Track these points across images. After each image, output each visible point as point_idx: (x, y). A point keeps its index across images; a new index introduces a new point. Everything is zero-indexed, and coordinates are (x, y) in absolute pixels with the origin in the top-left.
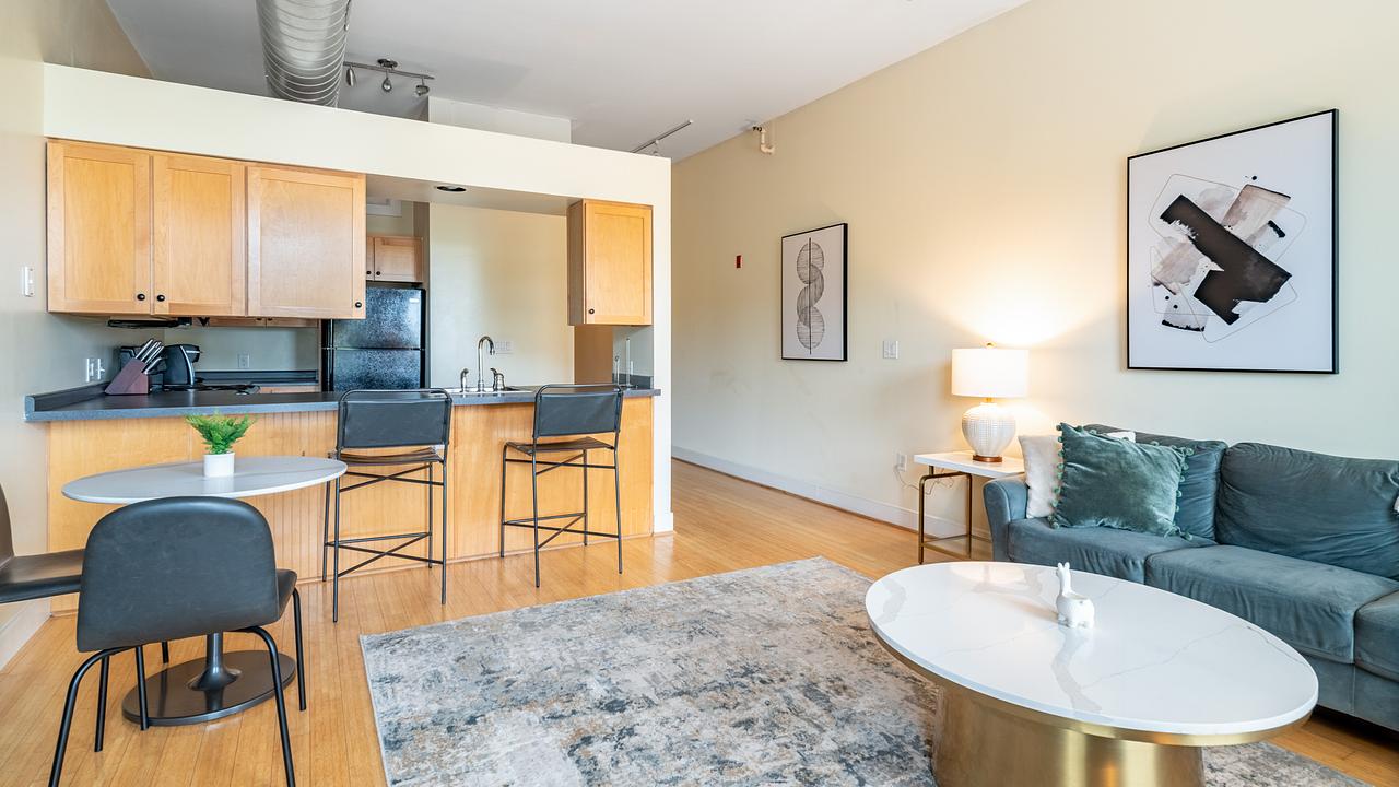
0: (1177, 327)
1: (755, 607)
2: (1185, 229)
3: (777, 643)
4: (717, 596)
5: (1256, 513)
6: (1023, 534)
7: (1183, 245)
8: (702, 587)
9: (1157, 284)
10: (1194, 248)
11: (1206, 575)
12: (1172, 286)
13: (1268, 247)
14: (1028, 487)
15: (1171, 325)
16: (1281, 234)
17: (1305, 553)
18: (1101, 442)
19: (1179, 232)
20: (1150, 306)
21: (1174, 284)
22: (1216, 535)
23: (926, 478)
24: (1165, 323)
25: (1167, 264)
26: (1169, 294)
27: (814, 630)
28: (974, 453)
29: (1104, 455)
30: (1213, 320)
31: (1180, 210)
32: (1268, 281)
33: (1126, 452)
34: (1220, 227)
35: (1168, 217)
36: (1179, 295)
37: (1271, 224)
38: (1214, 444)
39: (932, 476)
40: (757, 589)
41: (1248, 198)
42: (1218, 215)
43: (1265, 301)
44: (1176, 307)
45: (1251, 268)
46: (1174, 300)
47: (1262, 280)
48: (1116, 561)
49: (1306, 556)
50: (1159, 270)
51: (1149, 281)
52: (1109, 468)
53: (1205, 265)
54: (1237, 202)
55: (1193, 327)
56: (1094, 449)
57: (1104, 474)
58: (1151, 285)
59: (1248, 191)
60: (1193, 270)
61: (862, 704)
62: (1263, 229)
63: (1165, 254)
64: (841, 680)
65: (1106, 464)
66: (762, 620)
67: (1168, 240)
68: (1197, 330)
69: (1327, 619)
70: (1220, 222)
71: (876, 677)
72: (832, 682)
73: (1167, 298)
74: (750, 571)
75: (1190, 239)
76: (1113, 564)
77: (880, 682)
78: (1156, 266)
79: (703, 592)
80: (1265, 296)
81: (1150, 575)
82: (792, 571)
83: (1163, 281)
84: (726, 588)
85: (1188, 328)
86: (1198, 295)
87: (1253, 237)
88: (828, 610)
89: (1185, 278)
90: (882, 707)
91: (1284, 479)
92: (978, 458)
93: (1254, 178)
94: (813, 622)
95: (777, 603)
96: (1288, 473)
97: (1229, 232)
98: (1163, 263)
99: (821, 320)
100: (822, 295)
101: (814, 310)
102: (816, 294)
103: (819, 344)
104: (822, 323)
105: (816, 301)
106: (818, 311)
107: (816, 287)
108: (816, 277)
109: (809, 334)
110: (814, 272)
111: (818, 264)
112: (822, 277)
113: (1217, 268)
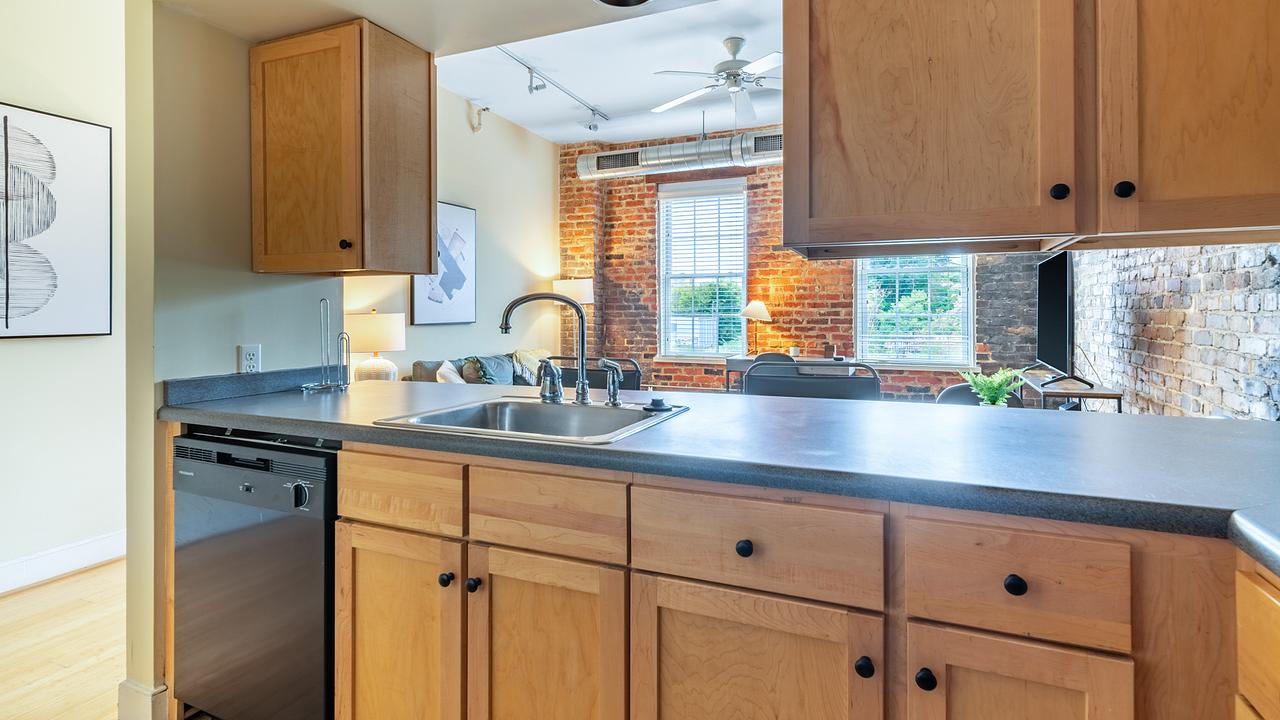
26: (430, 282)
30: (446, 298)
55: (439, 300)
99: (48, 269)
100: (48, 226)
101: (23, 249)
102: (30, 222)
103: (36, 309)
104: (51, 275)
105: (31, 233)
106: (35, 252)
107: (30, 209)
108: (28, 192)
109: (5, 291)
110: (19, 184)
111: (41, 172)
112: (49, 195)
113: (446, 271)
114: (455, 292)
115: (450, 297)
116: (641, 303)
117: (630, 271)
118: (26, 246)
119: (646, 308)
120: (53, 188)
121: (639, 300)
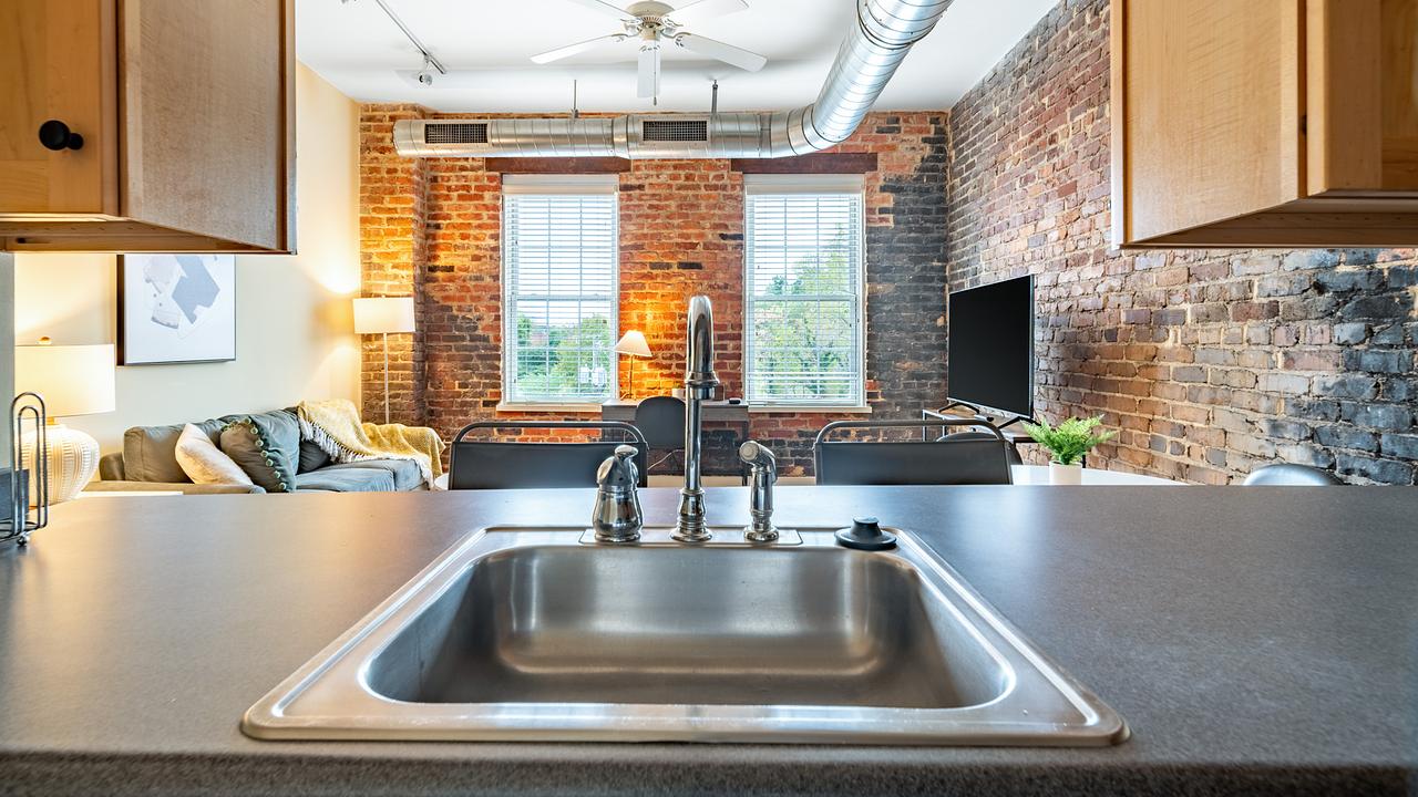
0: (162, 324)
9: (148, 281)
12: (158, 285)
15: (158, 322)
20: (143, 301)
24: (154, 319)
26: (156, 292)
30: (183, 320)
32: (210, 292)
36: (163, 294)
43: (209, 306)
44: (161, 304)
46: (160, 298)
50: (149, 268)
51: (143, 278)
53: (178, 271)
55: (172, 324)
58: (144, 281)
60: (171, 276)
68: (175, 327)
73: (155, 295)
80: (208, 303)
83: (152, 279)
85: (168, 325)
86: (175, 296)
89: (165, 279)
113: (185, 275)
114: (200, 310)
115: (192, 319)
116: (479, 332)
117: (464, 288)
119: (486, 339)
121: (476, 328)
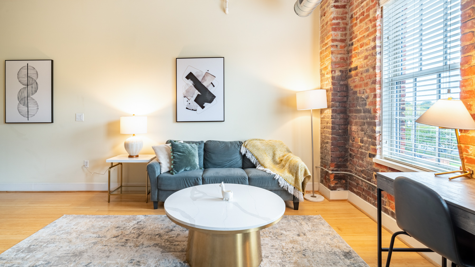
0: (190, 109)
1: (58, 251)
2: (192, 82)
3: (89, 261)
4: (28, 257)
5: (215, 158)
6: (164, 179)
7: (191, 86)
8: (13, 256)
9: (185, 97)
10: (194, 88)
11: (218, 177)
12: (189, 98)
13: (211, 89)
14: (160, 163)
15: (188, 109)
16: (214, 86)
17: (225, 166)
18: (182, 145)
19: (190, 83)
20: (182, 103)
21: (189, 97)
22: (204, 166)
23: (110, 168)
24: (187, 108)
25: (187, 91)
26: (188, 100)
27: (99, 247)
28: (129, 155)
29: (184, 149)
30: (199, 108)
31: (190, 76)
32: (211, 98)
33: (188, 147)
34: (200, 82)
35: (187, 77)
36: (190, 101)
37: (212, 83)
38: (202, 142)
39: (112, 167)
40: (48, 242)
41: (207, 76)
42: (200, 79)
43: (210, 103)
44: (190, 104)
45: (207, 94)
46: (189, 102)
47: (209, 98)
48: (195, 180)
49: (225, 167)
50: (185, 93)
51: (182, 96)
52: (186, 152)
53: (197, 93)
54: (204, 76)
55: (194, 109)
56: (181, 147)
57: (185, 154)
58: (183, 97)
59: (207, 74)
60: (194, 94)
61: (152, 264)
62: (210, 84)
63: (186, 88)
64: (134, 260)
65: (185, 151)
66: (70, 255)
67: (187, 84)
68: (195, 110)
69: (244, 180)
70: (200, 81)
71: (144, 251)
72: (131, 263)
73: (187, 101)
74: (34, 236)
75: (193, 85)
76: (194, 181)
77: (147, 252)
78: (184, 91)
79: (16, 259)
80: (210, 102)
81: (204, 181)
82: (58, 226)
83: (186, 96)
84: (29, 250)
85: (193, 110)
86: (195, 101)
87: (208, 86)
88: (95, 235)
89: (192, 96)
90: (159, 260)
91: (220, 149)
92: (130, 156)
93: (208, 71)
94: (95, 243)
95: (68, 244)
96: (220, 147)
97: (202, 84)
98: (186, 91)
99: (36, 104)
100: (36, 92)
101: (31, 99)
102: (32, 91)
103: (34, 115)
104: (37, 105)
105: (32, 94)
106: (34, 99)
107: (32, 88)
108: (32, 83)
109: (27, 111)
110: (30, 81)
111: (34, 77)
112: (37, 83)
113: (199, 93)
114: (206, 104)
115: (203, 107)
116: (367, 107)
117: (362, 79)
118: (32, 98)
119: (369, 111)
120: (37, 81)
121: (365, 104)
